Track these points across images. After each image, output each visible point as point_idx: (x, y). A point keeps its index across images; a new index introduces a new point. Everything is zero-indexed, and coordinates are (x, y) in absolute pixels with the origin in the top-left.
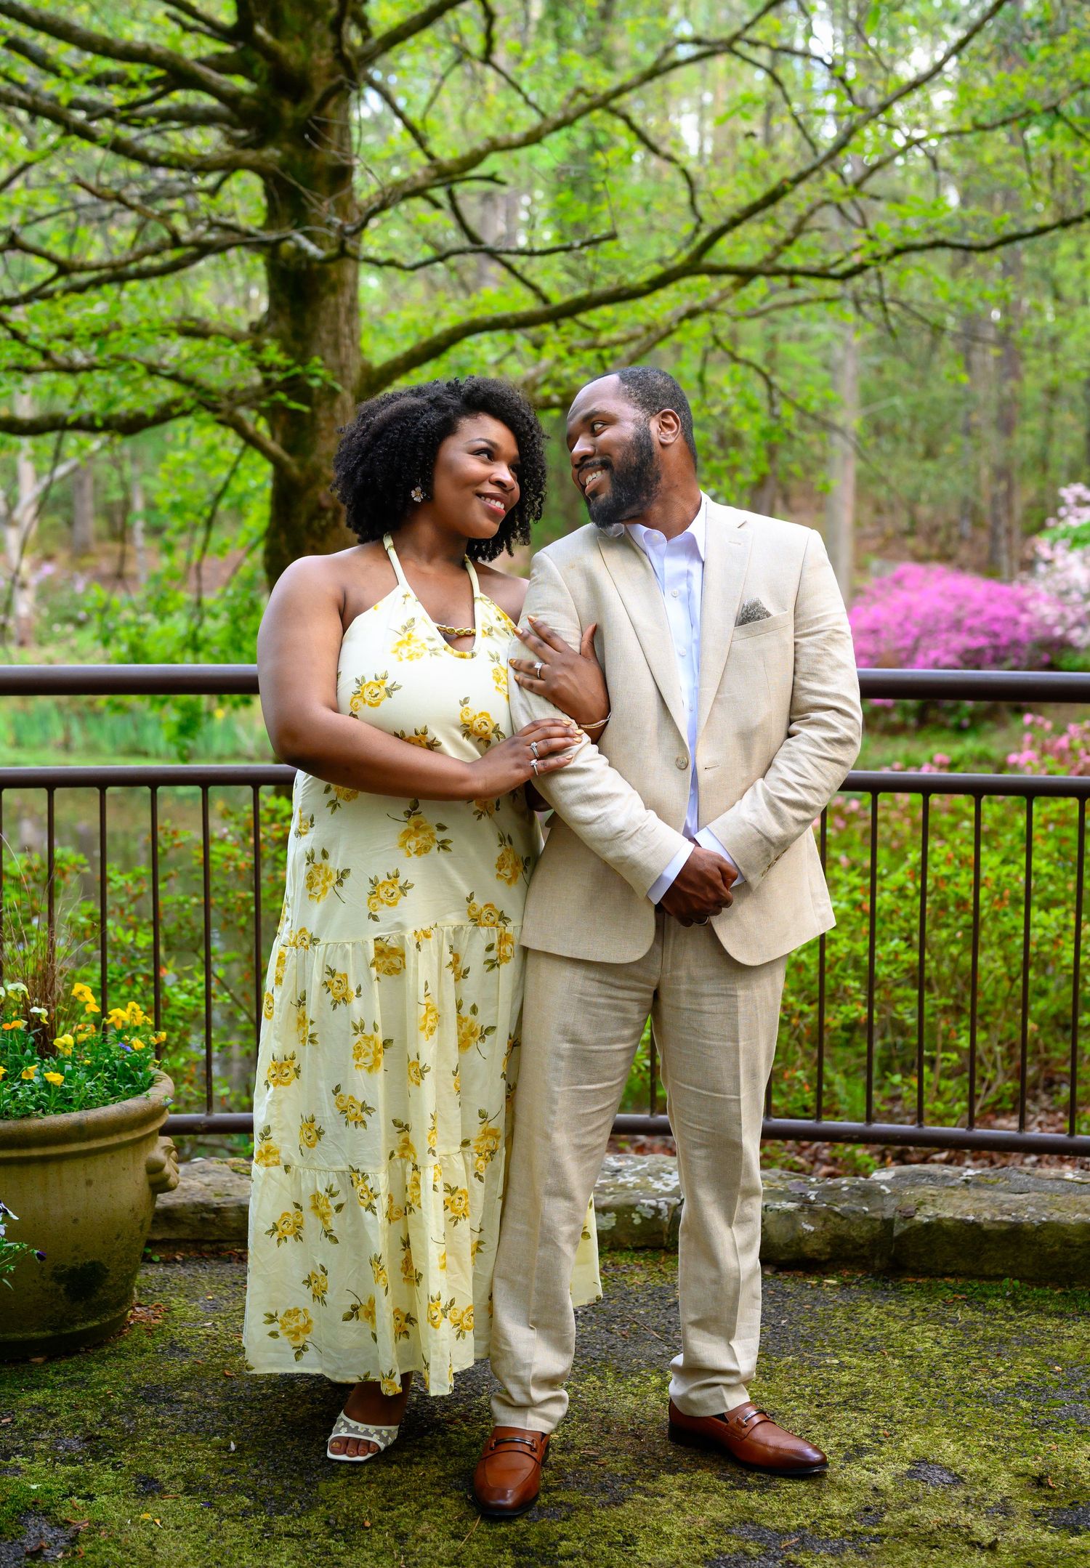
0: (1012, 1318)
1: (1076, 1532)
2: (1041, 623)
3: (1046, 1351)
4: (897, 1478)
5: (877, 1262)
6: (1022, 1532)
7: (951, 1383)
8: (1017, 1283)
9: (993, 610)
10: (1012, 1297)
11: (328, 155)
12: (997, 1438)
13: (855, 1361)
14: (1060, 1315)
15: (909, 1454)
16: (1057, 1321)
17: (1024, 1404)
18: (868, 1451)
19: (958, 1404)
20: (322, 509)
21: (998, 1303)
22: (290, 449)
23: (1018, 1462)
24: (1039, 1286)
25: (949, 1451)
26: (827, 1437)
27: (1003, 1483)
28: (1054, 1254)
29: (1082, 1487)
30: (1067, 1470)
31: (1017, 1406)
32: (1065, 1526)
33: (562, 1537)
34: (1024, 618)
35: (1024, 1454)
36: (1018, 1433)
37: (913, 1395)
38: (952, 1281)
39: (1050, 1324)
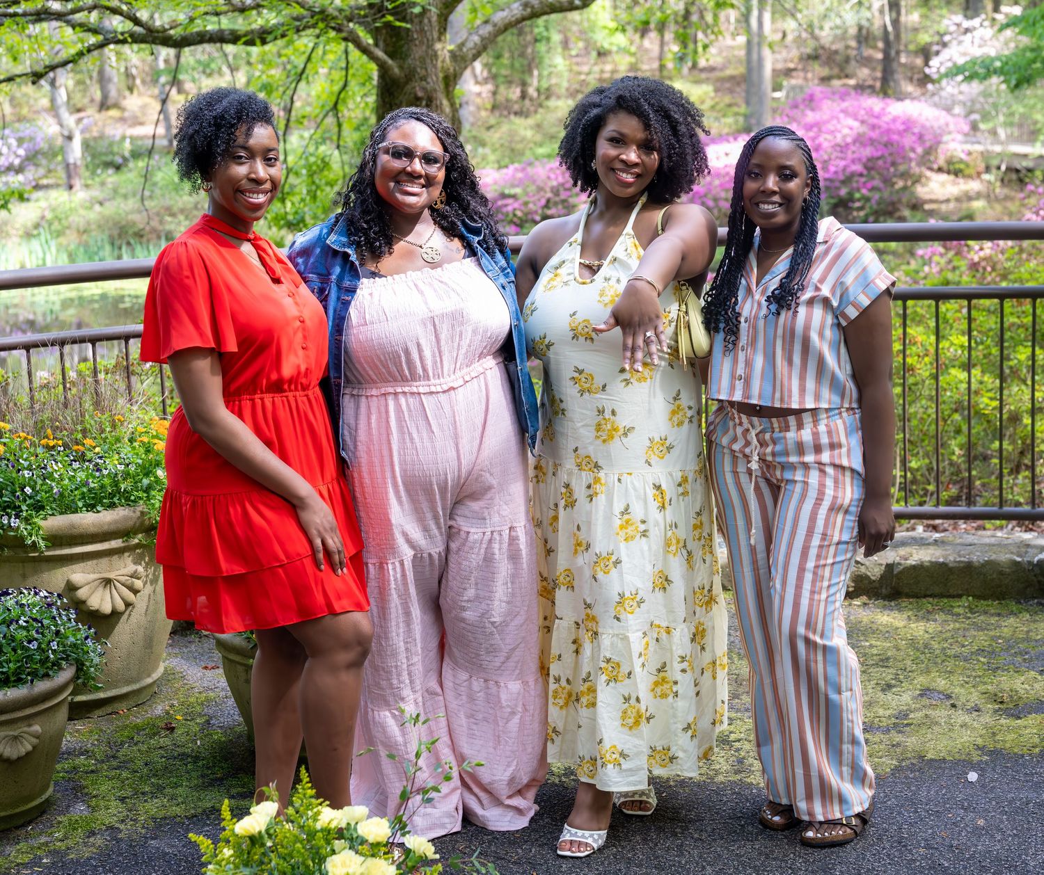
0: (969, 618)
1: (1020, 718)
3: (992, 633)
4: (914, 698)
5: (884, 590)
6: (987, 719)
7: (938, 652)
8: (971, 598)
10: (969, 607)
12: (969, 677)
13: (879, 643)
14: (999, 615)
15: (919, 686)
16: (997, 618)
17: (982, 659)
18: (894, 686)
19: (943, 661)
20: (417, 99)
21: (961, 611)
23: (982, 688)
24: (985, 600)
25: (941, 683)
26: (869, 681)
27: (975, 698)
28: (992, 580)
29: (1020, 698)
30: (1011, 690)
31: (979, 661)
32: (1012, 715)
33: (731, 732)
35: (985, 683)
36: (981, 674)
37: (917, 658)
38: (931, 600)
39: (993, 620)
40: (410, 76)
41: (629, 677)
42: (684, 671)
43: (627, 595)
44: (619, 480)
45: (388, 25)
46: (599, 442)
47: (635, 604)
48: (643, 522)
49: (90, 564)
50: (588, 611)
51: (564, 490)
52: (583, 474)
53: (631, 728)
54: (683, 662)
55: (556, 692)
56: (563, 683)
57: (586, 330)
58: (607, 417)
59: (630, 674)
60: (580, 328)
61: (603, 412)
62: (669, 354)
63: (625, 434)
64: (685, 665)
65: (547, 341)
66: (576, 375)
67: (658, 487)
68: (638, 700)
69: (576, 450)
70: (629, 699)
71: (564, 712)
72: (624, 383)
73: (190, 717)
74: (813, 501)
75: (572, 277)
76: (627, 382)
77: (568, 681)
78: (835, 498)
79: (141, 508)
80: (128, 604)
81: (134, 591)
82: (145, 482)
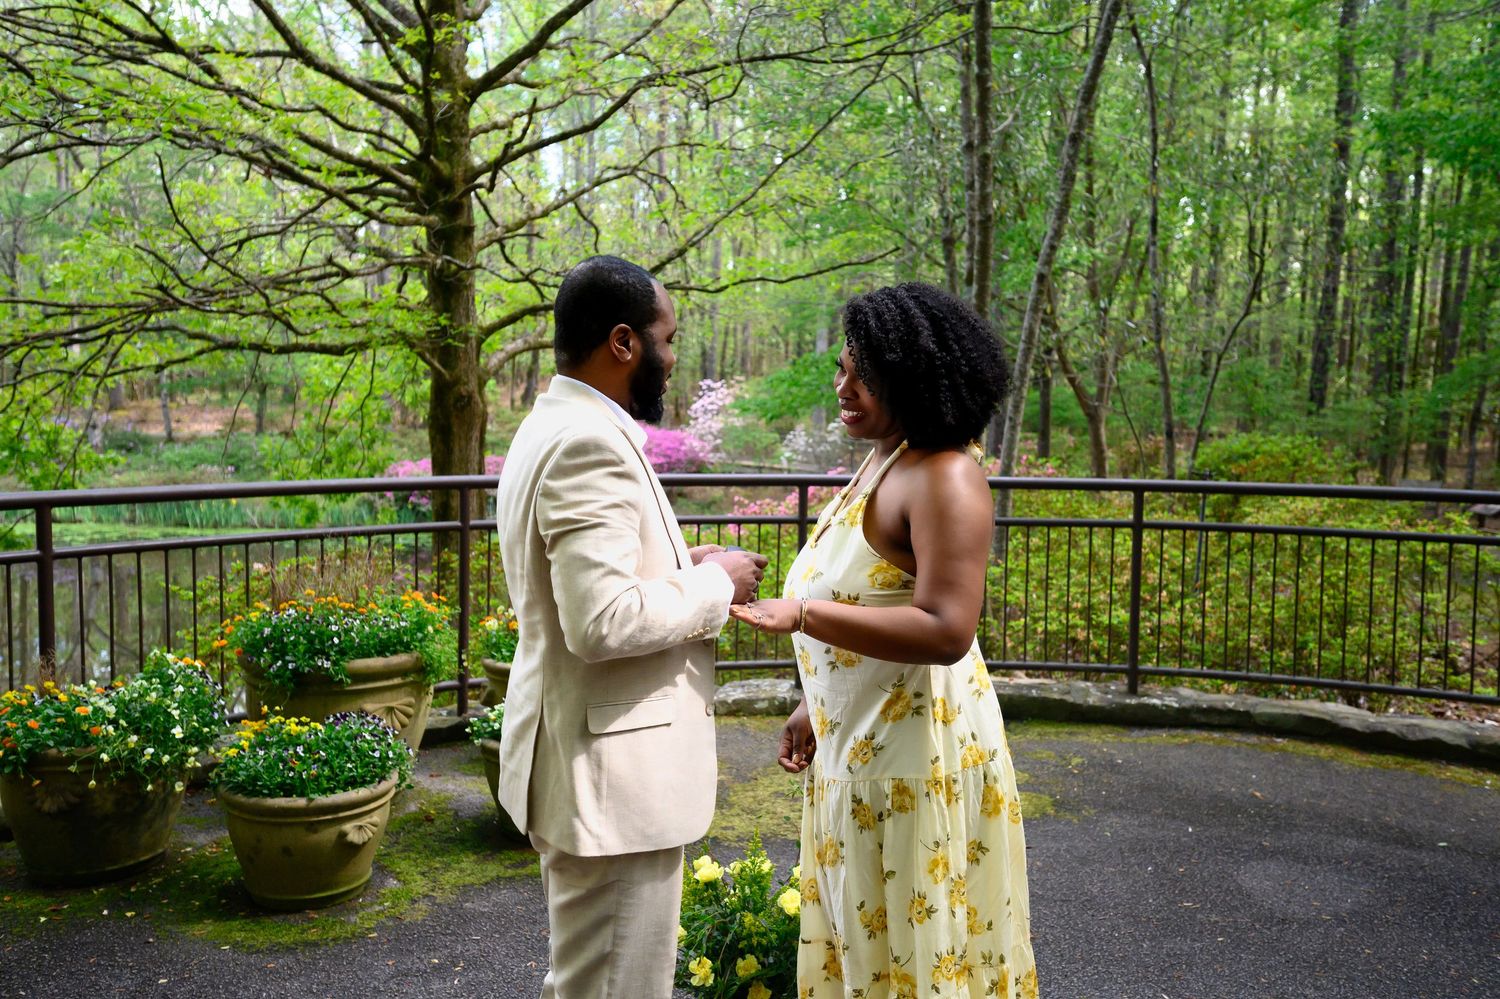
2: (692, 450)
9: (667, 444)
11: (462, 221)
20: (463, 397)
22: (443, 366)
34: (683, 448)
40: (457, 381)
45: (449, 345)
49: (379, 697)
73: (443, 811)
79: (416, 654)
80: (403, 726)
81: (408, 716)
82: (420, 635)
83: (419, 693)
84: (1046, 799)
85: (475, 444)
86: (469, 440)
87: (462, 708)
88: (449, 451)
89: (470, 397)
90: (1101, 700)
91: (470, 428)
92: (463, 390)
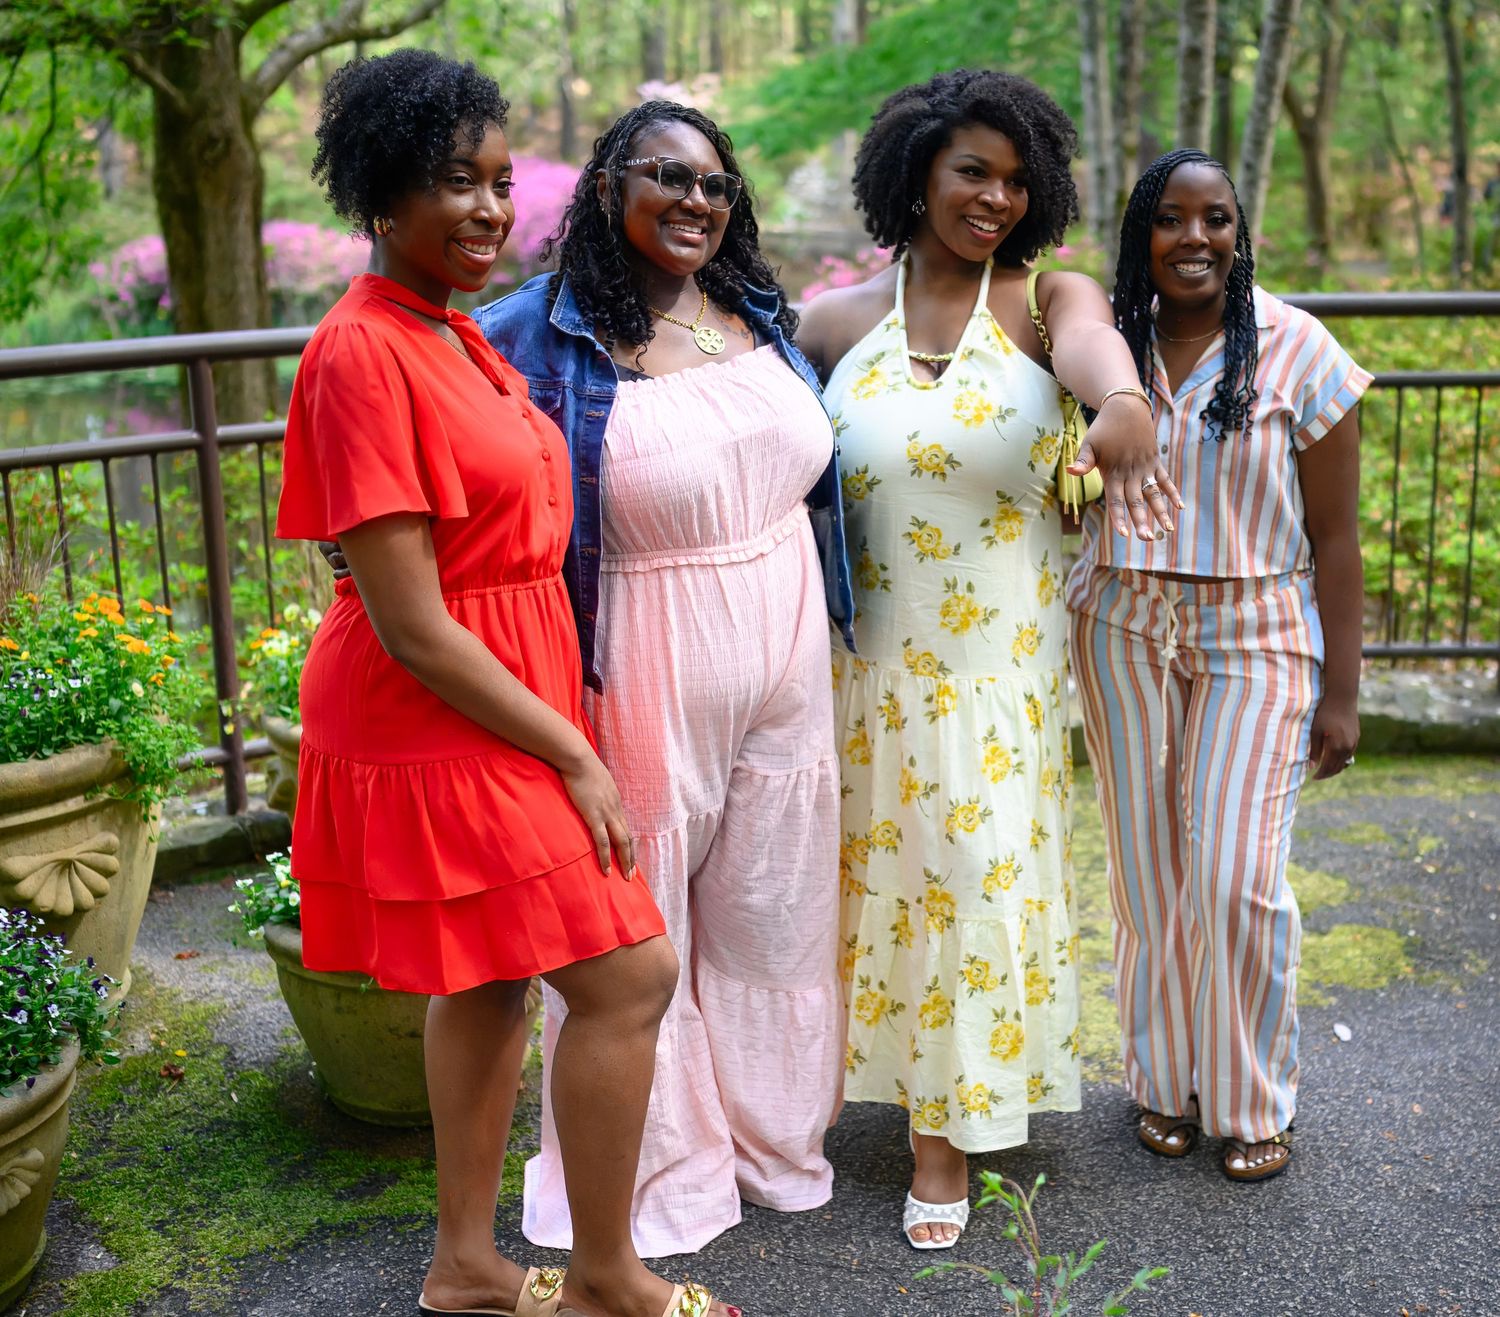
20: (212, 141)
22: (175, 80)
40: (202, 110)
41: (1002, 983)
42: (1063, 963)
43: (1002, 862)
44: (978, 689)
45: (177, 45)
46: (947, 631)
47: (1011, 874)
48: (1016, 751)
49: (36, 840)
50: (936, 886)
51: (884, 703)
52: (920, 679)
53: (1005, 1057)
54: (1061, 949)
55: (861, 1000)
56: (874, 987)
57: (936, 460)
58: (960, 594)
59: (1004, 978)
60: (925, 458)
61: (955, 586)
62: (1044, 497)
63: (986, 620)
64: (1064, 954)
65: (869, 477)
66: (914, 530)
67: (1030, 698)
68: (1017, 1016)
69: (908, 643)
70: (1003, 1015)
71: (873, 1029)
72: (986, 543)
73: (199, 1050)
74: (1260, 706)
75: (901, 378)
76: (991, 540)
77: (882, 985)
78: (1291, 700)
79: (111, 743)
80: (98, 895)
81: (108, 873)
82: (115, 703)
83: (128, 819)
84: (1392, 942)
85: (244, 228)
86: (231, 221)
87: (235, 799)
88: (198, 243)
89: (229, 141)
90: (1456, 711)
91: (233, 199)
92: (213, 126)
